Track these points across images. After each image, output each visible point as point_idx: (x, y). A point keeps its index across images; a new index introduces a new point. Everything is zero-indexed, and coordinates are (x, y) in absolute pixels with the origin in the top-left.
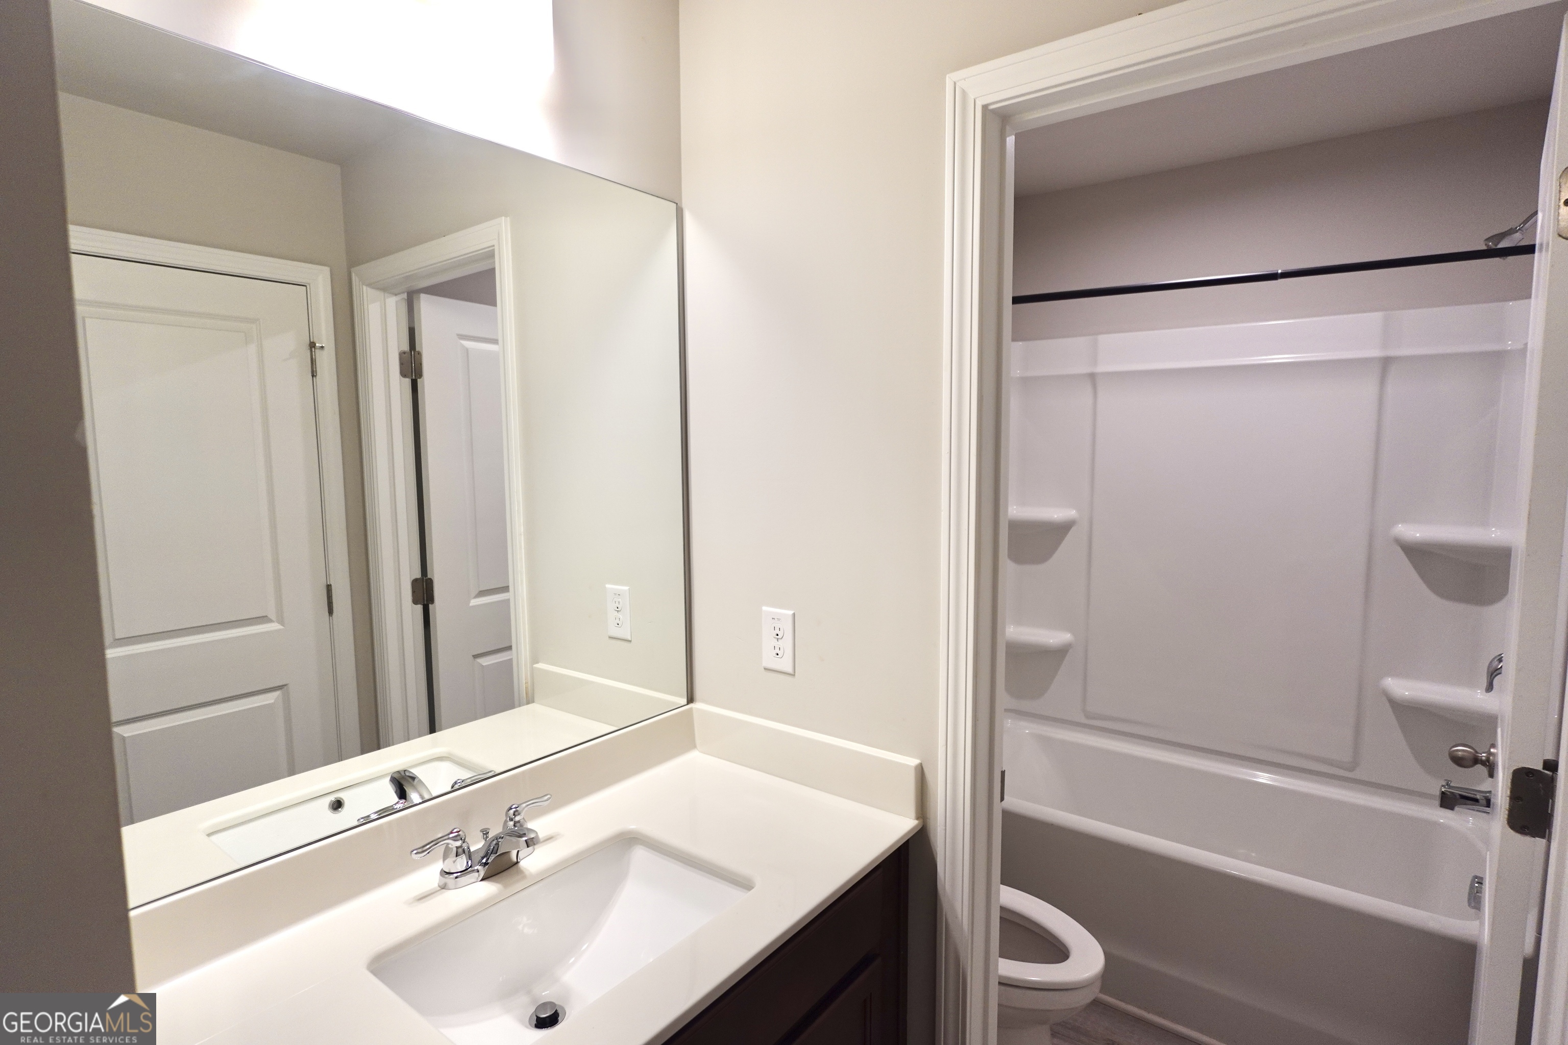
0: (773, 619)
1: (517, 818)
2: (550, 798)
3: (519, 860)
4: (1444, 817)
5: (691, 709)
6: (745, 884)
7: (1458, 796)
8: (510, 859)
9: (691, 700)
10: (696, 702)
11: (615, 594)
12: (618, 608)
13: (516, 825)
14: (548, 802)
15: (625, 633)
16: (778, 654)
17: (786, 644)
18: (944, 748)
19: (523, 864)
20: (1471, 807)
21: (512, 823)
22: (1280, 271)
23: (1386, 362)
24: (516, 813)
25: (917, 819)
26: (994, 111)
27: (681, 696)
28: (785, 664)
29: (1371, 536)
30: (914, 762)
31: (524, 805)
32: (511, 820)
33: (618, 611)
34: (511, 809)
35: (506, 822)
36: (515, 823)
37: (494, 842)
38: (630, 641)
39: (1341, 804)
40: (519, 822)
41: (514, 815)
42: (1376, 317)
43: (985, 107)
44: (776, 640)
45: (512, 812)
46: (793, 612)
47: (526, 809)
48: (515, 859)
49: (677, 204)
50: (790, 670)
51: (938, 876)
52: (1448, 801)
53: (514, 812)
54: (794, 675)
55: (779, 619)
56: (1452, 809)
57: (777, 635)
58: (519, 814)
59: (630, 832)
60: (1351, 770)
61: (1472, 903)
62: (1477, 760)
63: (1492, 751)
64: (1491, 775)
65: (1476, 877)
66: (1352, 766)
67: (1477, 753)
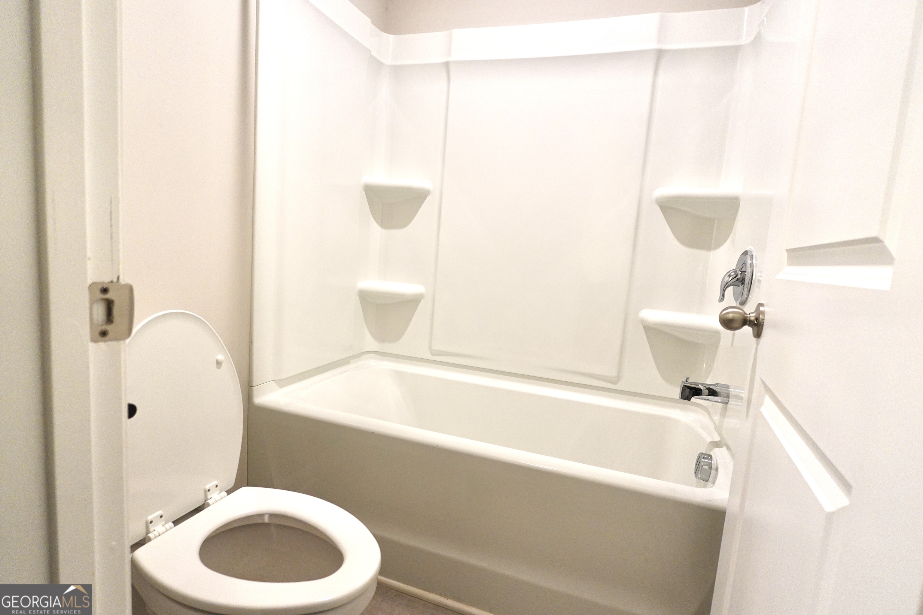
4: (680, 411)
7: (688, 389)
20: (698, 397)
23: (660, 55)
29: (640, 198)
39: (607, 409)
52: (688, 393)
56: (689, 400)
60: (615, 382)
61: (699, 476)
62: (745, 322)
63: (762, 309)
64: (758, 335)
65: (702, 454)
66: (617, 380)
67: (745, 314)
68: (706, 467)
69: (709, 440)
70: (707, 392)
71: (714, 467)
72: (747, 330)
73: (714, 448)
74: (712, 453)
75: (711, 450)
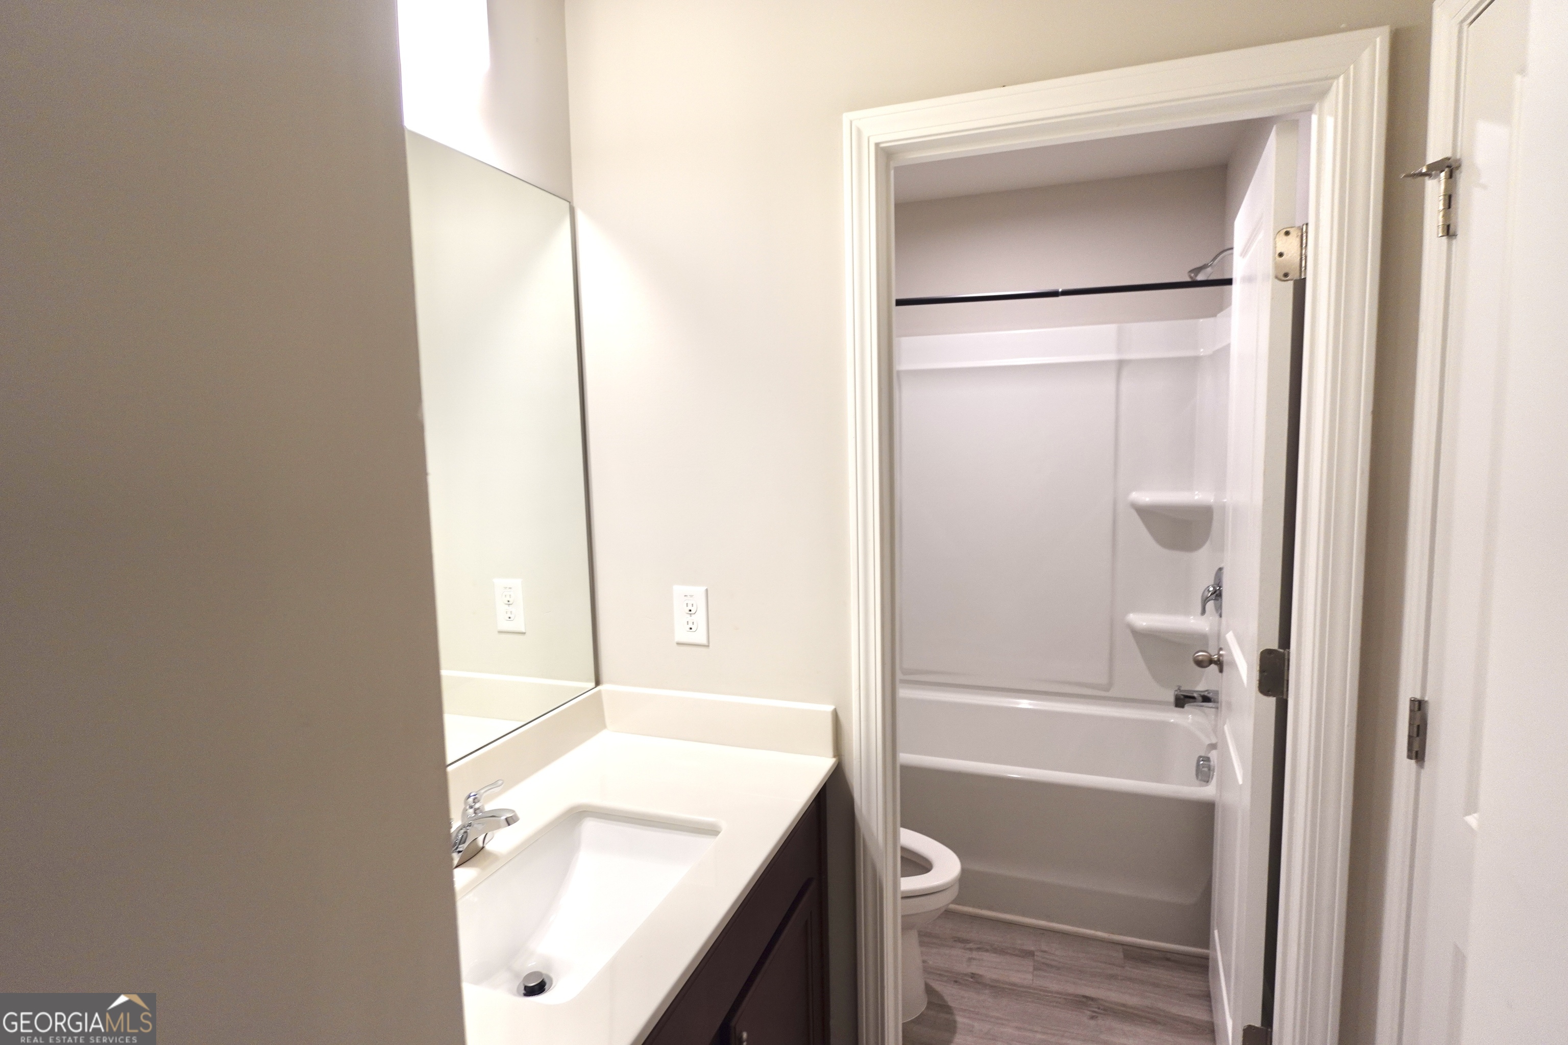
0: (685, 596)
1: (477, 806)
2: (502, 784)
3: (484, 845)
4: (1175, 717)
5: (600, 692)
6: (711, 831)
7: (1182, 697)
8: (477, 845)
9: (598, 683)
10: (602, 684)
11: (506, 588)
12: (509, 601)
13: (476, 812)
14: (502, 786)
15: (518, 624)
16: (691, 629)
17: (700, 618)
18: (857, 692)
19: (488, 847)
20: (1192, 704)
21: (471, 811)
22: (1060, 290)
23: (1121, 364)
24: (476, 800)
25: (834, 756)
26: (884, 149)
27: (588, 681)
28: (700, 637)
29: (1115, 503)
30: (831, 708)
31: (483, 791)
32: (471, 807)
33: (509, 604)
34: (469, 797)
35: (465, 810)
36: (475, 810)
37: (462, 831)
38: (524, 633)
39: (1102, 718)
40: (478, 809)
41: (474, 802)
42: (1112, 328)
43: (877, 145)
44: (689, 616)
45: (471, 799)
46: (706, 588)
47: (485, 794)
48: (481, 844)
49: (570, 203)
50: (704, 642)
51: (855, 804)
52: (1182, 700)
53: (474, 799)
54: (708, 646)
55: (691, 596)
56: (1183, 707)
57: (690, 611)
58: (478, 801)
59: (579, 807)
60: (1108, 690)
61: (1200, 777)
62: (1211, 662)
63: (1221, 652)
64: (1221, 671)
65: (1201, 757)
66: (1109, 687)
67: (1211, 656)
68: (1206, 769)
69: (1207, 742)
70: (1200, 699)
71: (1212, 768)
72: (1213, 667)
73: (1211, 750)
74: (1209, 755)
75: (1209, 753)
